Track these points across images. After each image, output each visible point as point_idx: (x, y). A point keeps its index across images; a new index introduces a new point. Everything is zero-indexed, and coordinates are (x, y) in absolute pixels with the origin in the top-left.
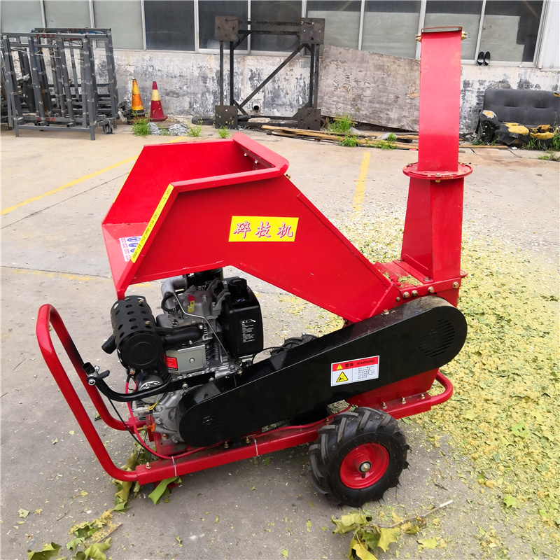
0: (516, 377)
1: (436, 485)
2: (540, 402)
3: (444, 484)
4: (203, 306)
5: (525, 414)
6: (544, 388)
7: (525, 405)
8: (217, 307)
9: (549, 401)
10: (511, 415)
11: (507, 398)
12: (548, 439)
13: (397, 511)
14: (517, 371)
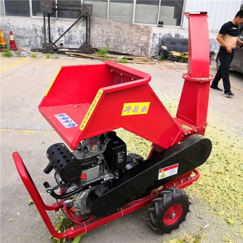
0: (213, 163)
1: (198, 218)
2: (226, 174)
5: (222, 180)
6: (225, 168)
7: (221, 176)
9: (229, 173)
10: (217, 181)
11: (213, 174)
12: (235, 190)
14: (212, 161)
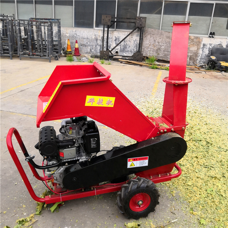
1: (171, 212)
3: (175, 212)
4: (76, 132)
8: (82, 132)
13: (153, 223)
